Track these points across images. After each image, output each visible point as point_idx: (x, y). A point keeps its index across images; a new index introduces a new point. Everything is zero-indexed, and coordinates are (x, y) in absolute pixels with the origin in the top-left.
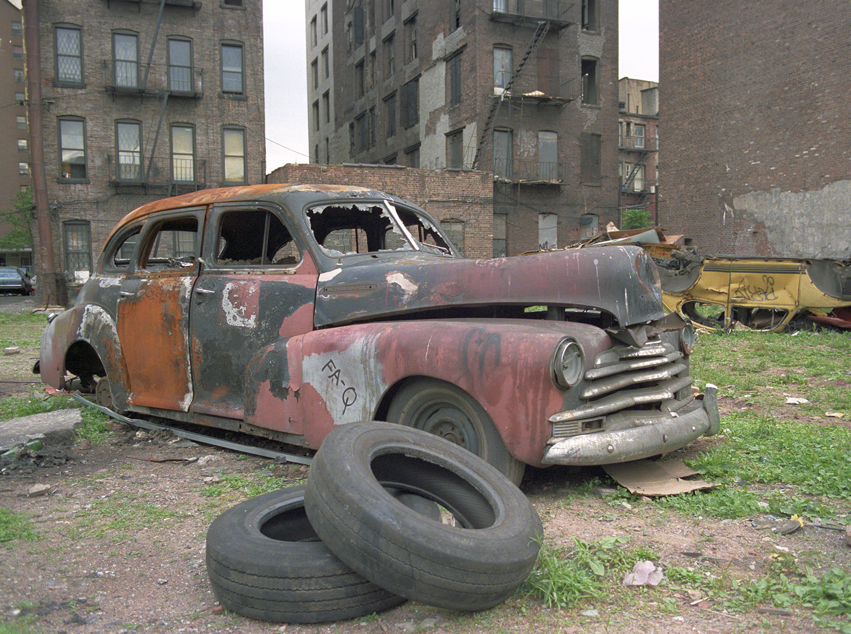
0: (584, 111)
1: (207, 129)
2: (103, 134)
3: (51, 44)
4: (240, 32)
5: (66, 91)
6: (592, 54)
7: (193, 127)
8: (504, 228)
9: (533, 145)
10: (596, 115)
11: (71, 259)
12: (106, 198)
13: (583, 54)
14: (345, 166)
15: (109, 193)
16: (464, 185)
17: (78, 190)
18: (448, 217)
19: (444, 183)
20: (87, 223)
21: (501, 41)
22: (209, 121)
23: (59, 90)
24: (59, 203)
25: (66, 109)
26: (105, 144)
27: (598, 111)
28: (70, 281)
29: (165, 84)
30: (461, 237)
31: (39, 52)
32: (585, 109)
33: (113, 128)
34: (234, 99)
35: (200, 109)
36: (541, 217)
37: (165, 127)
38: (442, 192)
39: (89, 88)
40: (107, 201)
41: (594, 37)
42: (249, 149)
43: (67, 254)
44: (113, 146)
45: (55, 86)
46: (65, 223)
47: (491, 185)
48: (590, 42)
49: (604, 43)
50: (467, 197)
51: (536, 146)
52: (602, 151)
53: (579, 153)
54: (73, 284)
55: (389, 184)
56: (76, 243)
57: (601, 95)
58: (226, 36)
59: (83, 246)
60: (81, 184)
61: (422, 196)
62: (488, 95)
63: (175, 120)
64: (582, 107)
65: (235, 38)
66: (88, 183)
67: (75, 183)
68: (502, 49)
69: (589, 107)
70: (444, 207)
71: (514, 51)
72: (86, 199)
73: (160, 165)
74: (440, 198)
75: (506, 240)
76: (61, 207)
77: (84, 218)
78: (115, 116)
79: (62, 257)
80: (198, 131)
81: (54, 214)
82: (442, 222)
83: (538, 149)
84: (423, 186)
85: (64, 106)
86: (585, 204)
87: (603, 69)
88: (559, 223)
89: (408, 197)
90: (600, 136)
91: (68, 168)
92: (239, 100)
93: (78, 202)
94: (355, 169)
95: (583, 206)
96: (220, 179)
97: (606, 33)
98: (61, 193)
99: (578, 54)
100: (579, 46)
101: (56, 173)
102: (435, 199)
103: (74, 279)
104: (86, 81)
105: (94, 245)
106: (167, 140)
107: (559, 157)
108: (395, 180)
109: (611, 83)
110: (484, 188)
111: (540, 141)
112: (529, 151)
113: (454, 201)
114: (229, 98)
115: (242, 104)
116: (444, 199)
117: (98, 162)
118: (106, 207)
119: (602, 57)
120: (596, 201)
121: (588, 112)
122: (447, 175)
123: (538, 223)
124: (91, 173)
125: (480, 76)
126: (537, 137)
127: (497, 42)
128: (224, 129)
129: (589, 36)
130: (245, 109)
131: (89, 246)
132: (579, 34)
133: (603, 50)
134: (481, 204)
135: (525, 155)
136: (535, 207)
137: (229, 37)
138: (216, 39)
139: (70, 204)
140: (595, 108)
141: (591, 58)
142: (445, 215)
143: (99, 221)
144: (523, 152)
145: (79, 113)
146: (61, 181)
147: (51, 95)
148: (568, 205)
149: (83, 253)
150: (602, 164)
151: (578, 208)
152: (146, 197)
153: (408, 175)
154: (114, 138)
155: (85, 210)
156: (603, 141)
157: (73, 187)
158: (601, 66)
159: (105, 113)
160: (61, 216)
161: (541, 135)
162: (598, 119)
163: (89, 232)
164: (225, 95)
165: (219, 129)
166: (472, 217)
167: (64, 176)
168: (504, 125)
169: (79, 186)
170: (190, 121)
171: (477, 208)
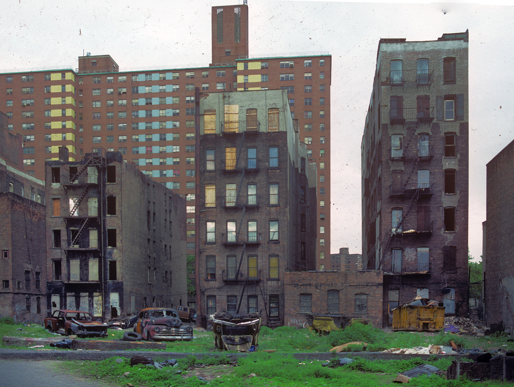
0: (445, 235)
1: (262, 257)
2: (222, 261)
3: (205, 229)
4: (277, 215)
5: (209, 246)
6: (451, 205)
7: (257, 256)
8: (398, 295)
9: (414, 255)
10: (453, 237)
11: (209, 310)
12: (222, 286)
13: (445, 206)
14: (310, 272)
15: (223, 284)
16: (367, 277)
17: (213, 284)
18: (359, 292)
19: (357, 277)
20: (215, 296)
21: (396, 206)
22: (263, 253)
23: (207, 246)
24: (205, 289)
25: (209, 253)
26: (222, 265)
27: (455, 234)
28: (208, 318)
29: (246, 240)
30: (366, 301)
31: (199, 233)
32: (446, 234)
33: (226, 259)
34: (274, 243)
35: (260, 248)
36: (418, 290)
37: (245, 257)
38: (356, 281)
39: (217, 244)
40: (222, 287)
41: (452, 197)
42: (280, 264)
43: (208, 308)
44: (225, 266)
45: (205, 244)
46: (207, 296)
47: (382, 277)
48: (450, 199)
49: (459, 199)
50: (369, 283)
51: (416, 255)
52: (457, 255)
53: (442, 257)
54: (209, 320)
55: (330, 279)
56: (211, 304)
57: (457, 226)
58: (271, 217)
59: (213, 305)
60: (213, 281)
61: (346, 283)
62: (388, 233)
63: (249, 254)
64: (444, 233)
65: (275, 218)
66: (216, 280)
67: (211, 281)
68: (398, 210)
69: (449, 233)
70: (357, 288)
71: (404, 210)
72: (215, 287)
73: (243, 272)
74: (354, 284)
75: (399, 302)
76: (206, 290)
77: (214, 294)
78: (227, 254)
79: (206, 309)
80: (259, 258)
81: (203, 293)
82: (356, 295)
83: (417, 257)
84: (346, 279)
85: (208, 252)
86: (446, 282)
87: (458, 212)
88: (429, 293)
89: (339, 284)
90: (456, 247)
91: (210, 275)
92: (276, 243)
93: (212, 288)
94: (314, 273)
95: (445, 283)
96: (268, 277)
97: (460, 193)
98: (206, 285)
99: (442, 206)
100: (443, 203)
101: (205, 277)
102: (352, 284)
103: (210, 318)
104: (216, 241)
105: (217, 305)
106: (246, 262)
107: (430, 260)
108: (333, 277)
109: (463, 219)
110: (378, 279)
111: (418, 252)
112: (412, 258)
113: (362, 285)
114: (272, 243)
115: (278, 245)
116: (357, 285)
117: (220, 272)
118: (222, 290)
119: (458, 206)
120: (453, 280)
121: (448, 236)
122: (359, 273)
123: (416, 293)
124: (217, 277)
125: (384, 225)
126: (417, 251)
127: (394, 207)
128: (270, 256)
129: (449, 197)
130: (279, 247)
131: (216, 305)
132: (442, 196)
133: (458, 202)
134: (376, 286)
135: (409, 260)
136: (415, 285)
137: (273, 218)
138: (267, 219)
139: (209, 289)
140: (453, 233)
141: (451, 208)
142: (357, 291)
143: (220, 295)
144: (408, 259)
145: (213, 254)
146: (207, 280)
147: (203, 248)
148: (435, 283)
149: (213, 308)
150: (457, 261)
151: (441, 284)
152: (238, 286)
153: (339, 274)
154: (226, 263)
155: (214, 291)
156: (458, 249)
157: (210, 282)
158: (457, 211)
159: (223, 253)
160: (206, 294)
161: (419, 249)
162: (454, 238)
163: (216, 300)
164: (270, 242)
165: (267, 256)
166: (371, 292)
167: (208, 278)
168: (397, 246)
169: (213, 282)
170: (256, 254)
171: (375, 288)
